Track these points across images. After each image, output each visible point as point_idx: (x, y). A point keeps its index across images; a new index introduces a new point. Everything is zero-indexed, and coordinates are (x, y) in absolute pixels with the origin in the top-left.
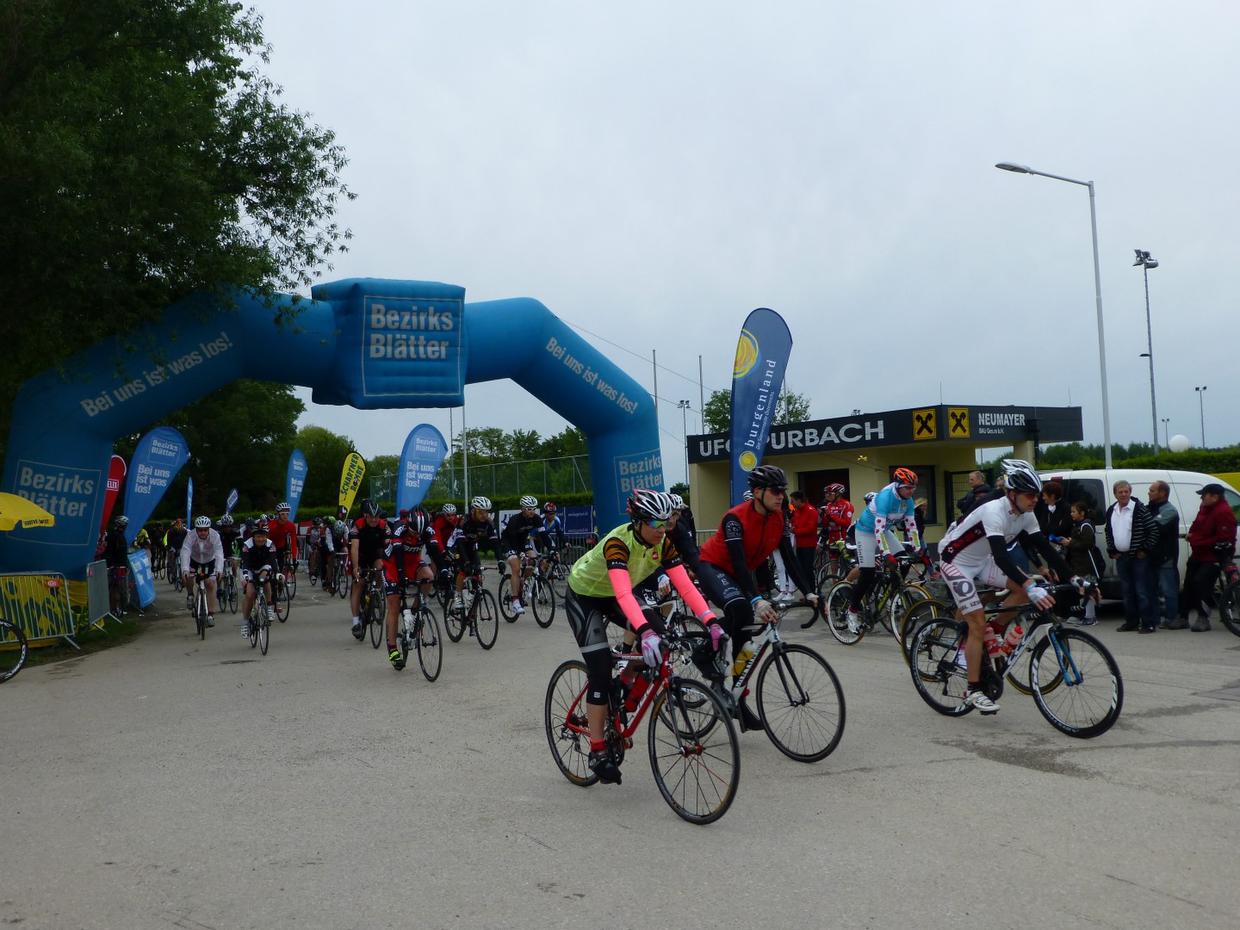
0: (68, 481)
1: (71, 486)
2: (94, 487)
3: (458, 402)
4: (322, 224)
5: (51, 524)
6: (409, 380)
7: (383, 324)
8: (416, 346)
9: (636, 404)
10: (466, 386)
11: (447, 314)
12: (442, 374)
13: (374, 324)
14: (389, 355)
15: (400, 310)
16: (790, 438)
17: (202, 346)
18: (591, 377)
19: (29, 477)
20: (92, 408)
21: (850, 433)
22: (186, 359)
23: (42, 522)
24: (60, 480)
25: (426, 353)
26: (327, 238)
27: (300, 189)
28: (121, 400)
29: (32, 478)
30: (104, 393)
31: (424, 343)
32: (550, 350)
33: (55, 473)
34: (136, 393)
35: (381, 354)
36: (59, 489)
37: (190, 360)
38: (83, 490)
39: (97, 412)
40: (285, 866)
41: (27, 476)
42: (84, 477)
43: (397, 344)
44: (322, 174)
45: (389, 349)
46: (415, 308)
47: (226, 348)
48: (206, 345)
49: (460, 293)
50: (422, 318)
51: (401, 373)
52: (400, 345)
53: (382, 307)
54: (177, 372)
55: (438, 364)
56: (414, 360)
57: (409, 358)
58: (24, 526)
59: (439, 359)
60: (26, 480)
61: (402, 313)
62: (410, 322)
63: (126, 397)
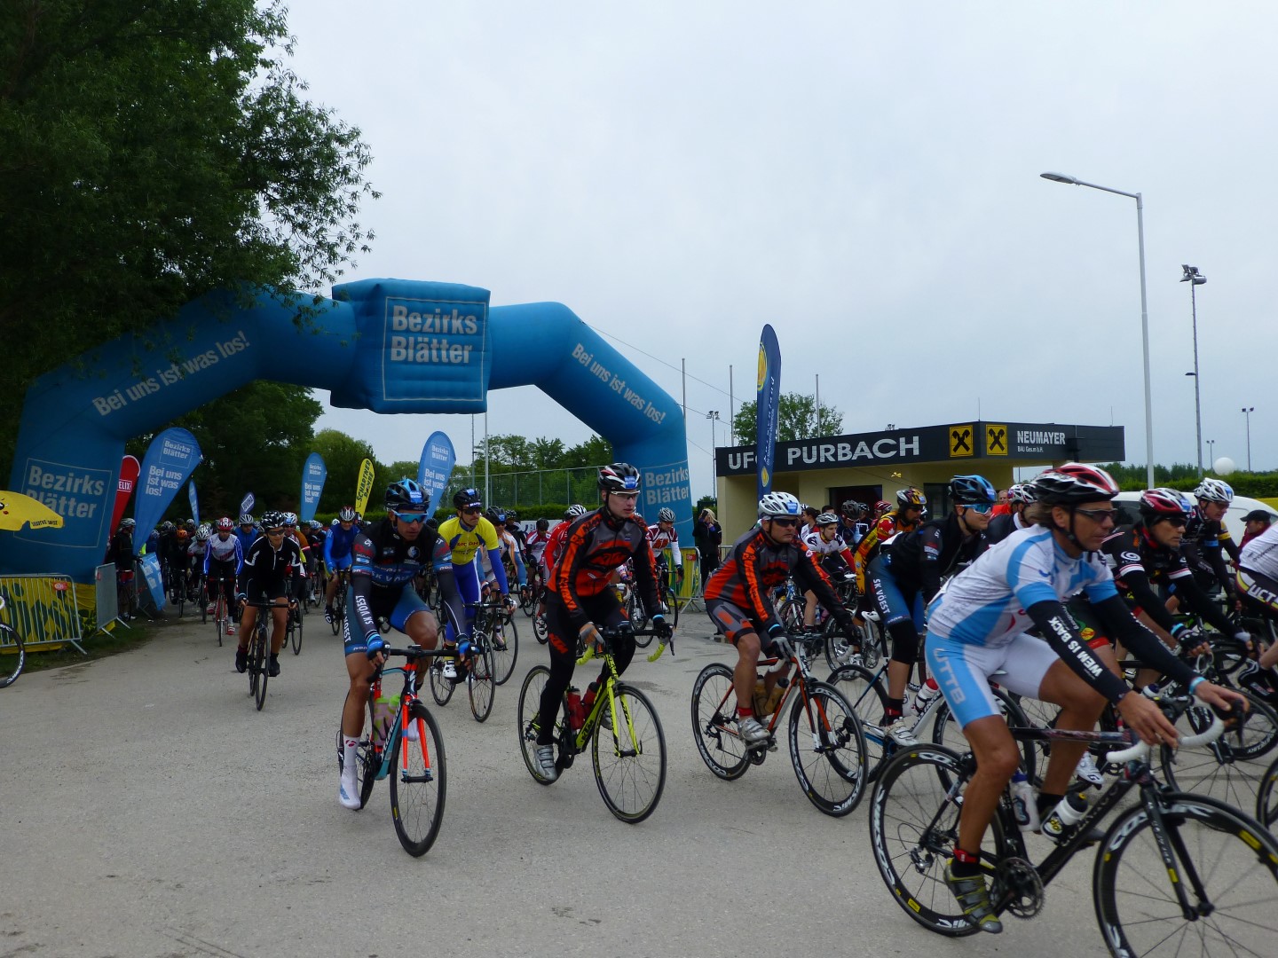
0: (78, 481)
1: (81, 486)
2: (104, 487)
3: (480, 408)
4: (344, 223)
5: (59, 526)
6: (431, 384)
7: (404, 327)
8: (439, 349)
9: (664, 414)
10: (489, 392)
11: (470, 317)
12: (464, 378)
13: (396, 326)
14: (411, 358)
15: (423, 312)
16: (822, 453)
17: (218, 344)
18: (617, 385)
19: (37, 476)
20: (105, 406)
21: (884, 448)
22: (202, 358)
23: (50, 523)
24: (70, 480)
25: (448, 356)
26: (349, 236)
27: (323, 186)
28: (134, 399)
29: (41, 477)
30: (116, 391)
31: (447, 346)
32: (577, 357)
33: (65, 472)
34: (149, 392)
35: (402, 358)
36: (68, 489)
37: (205, 359)
38: (93, 491)
39: (109, 410)
40: (293, 884)
41: (36, 475)
42: (94, 477)
43: (419, 346)
44: (345, 171)
45: (411, 352)
46: (438, 311)
47: (243, 347)
48: (223, 346)
49: (484, 296)
50: (445, 321)
51: (423, 377)
52: (422, 348)
53: (404, 309)
54: (191, 371)
55: (461, 369)
56: (435, 364)
57: (431, 362)
58: (32, 527)
59: (462, 364)
60: (35, 479)
61: (425, 316)
62: (432, 326)
63: (139, 396)
